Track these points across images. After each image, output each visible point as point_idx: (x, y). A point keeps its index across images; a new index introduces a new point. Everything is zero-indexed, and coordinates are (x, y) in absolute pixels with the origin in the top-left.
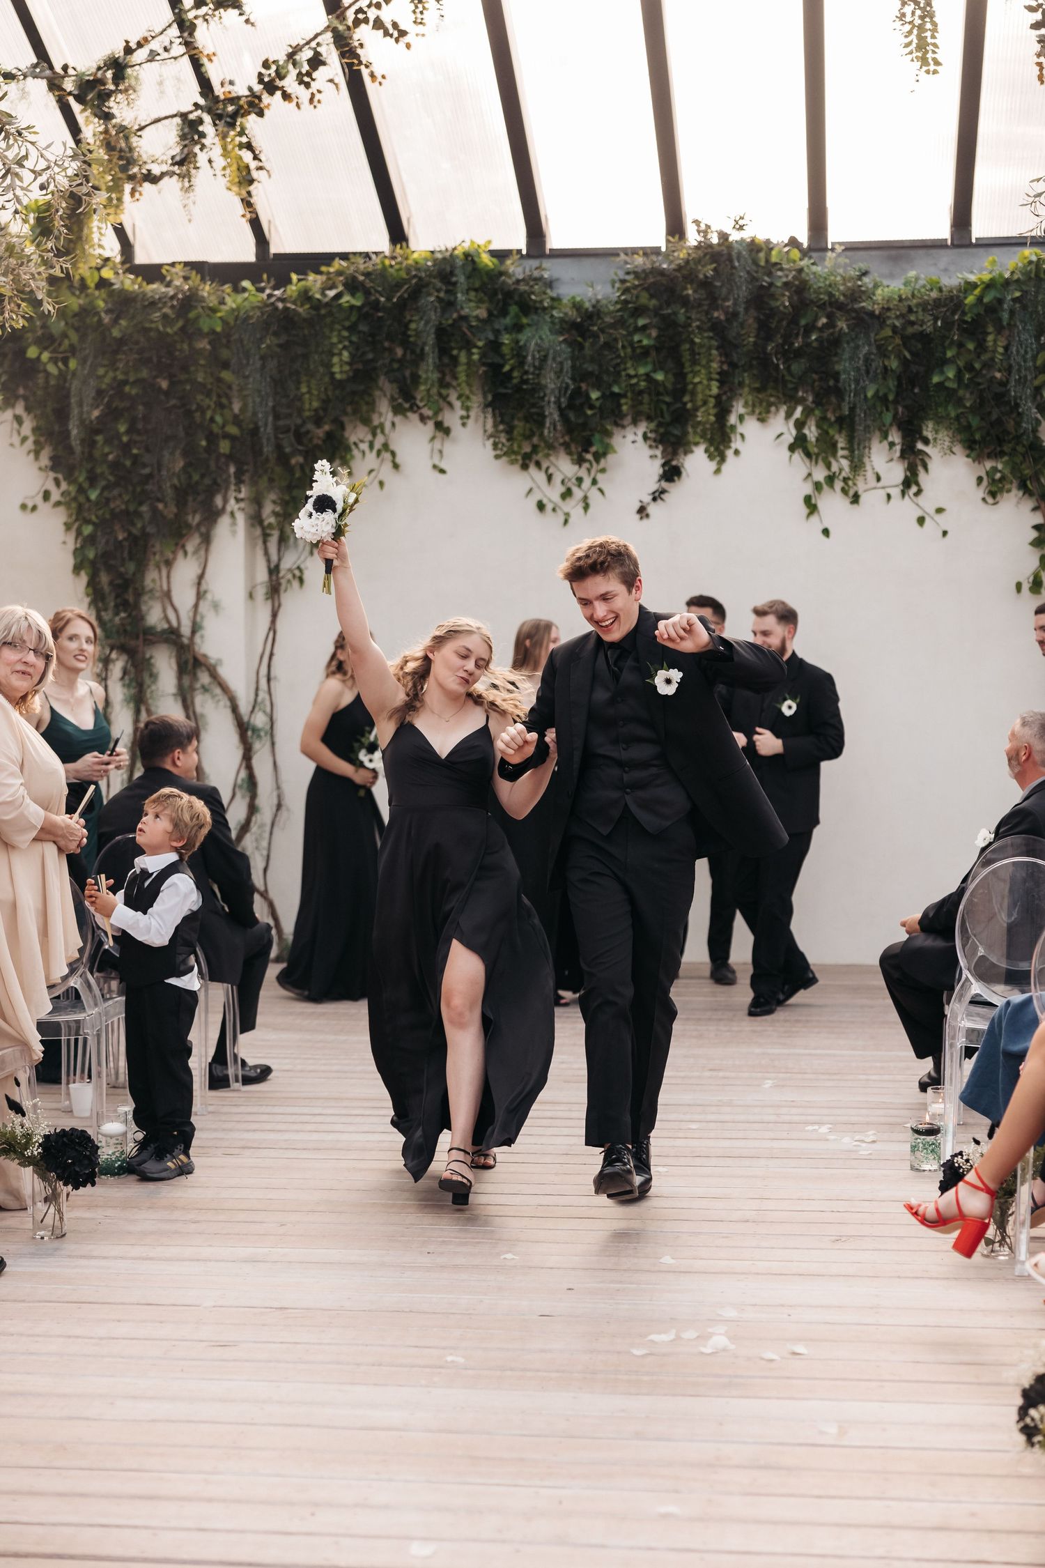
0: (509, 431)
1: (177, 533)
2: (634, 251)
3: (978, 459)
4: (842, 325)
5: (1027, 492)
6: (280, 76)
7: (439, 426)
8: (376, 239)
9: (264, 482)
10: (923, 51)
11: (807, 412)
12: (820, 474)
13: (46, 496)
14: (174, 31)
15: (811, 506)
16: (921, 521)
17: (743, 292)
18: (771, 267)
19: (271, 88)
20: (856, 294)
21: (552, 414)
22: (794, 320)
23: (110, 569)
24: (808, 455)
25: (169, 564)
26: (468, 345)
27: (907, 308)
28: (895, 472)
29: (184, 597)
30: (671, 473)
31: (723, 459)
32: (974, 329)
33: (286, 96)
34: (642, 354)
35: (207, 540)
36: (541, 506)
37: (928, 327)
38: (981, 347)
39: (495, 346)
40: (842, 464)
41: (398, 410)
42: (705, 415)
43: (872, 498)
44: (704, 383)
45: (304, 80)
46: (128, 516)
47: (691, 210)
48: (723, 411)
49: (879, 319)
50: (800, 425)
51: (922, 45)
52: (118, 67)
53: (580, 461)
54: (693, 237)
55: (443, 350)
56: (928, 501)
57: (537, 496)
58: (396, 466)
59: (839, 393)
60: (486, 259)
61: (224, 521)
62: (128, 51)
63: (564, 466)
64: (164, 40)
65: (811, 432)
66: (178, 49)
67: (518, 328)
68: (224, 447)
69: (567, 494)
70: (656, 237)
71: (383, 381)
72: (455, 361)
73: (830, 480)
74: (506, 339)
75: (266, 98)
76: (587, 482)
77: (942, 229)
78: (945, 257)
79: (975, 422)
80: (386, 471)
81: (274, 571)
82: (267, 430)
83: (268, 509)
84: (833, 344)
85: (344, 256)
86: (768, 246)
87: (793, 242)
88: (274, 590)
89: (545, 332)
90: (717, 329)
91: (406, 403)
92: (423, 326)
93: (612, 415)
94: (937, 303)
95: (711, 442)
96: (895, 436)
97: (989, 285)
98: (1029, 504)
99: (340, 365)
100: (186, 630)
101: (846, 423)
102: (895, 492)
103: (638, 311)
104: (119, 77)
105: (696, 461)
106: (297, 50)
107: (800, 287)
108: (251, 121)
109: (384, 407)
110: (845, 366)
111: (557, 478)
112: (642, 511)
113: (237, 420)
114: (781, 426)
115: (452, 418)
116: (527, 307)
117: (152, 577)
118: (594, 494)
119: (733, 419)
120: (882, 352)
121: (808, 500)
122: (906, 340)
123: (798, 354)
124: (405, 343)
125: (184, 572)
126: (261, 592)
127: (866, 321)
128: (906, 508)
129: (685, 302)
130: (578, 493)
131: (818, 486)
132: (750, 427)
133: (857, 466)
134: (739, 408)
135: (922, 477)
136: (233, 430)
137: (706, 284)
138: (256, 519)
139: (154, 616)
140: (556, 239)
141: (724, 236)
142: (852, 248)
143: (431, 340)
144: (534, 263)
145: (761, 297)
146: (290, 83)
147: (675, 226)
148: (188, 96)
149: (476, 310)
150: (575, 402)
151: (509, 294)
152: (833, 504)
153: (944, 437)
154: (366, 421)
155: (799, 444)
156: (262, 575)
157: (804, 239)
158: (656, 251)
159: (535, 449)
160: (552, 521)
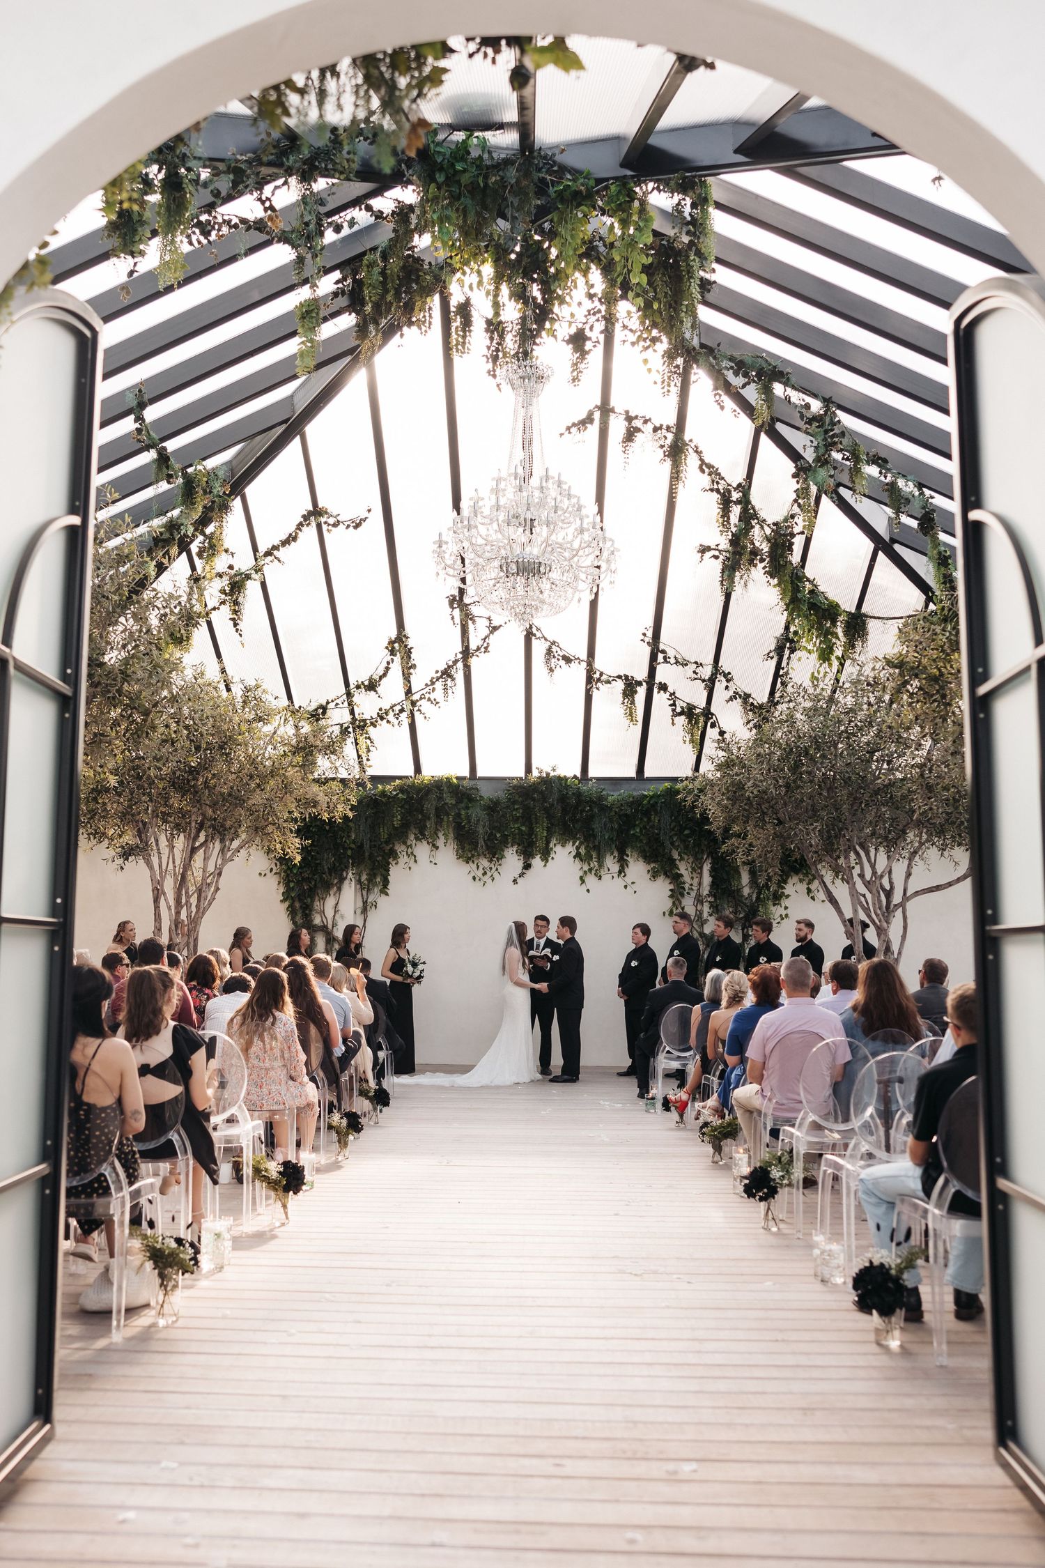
0: (463, 848)
1: (327, 887)
2: (513, 778)
3: (649, 863)
4: (596, 810)
5: (667, 876)
6: (387, 713)
7: (434, 845)
8: (409, 771)
9: (362, 867)
10: (631, 715)
11: (581, 843)
12: (586, 868)
13: (271, 870)
14: (345, 696)
15: (582, 880)
16: (626, 887)
17: (556, 796)
18: (567, 787)
19: (382, 718)
20: (601, 798)
21: (481, 843)
22: (576, 807)
23: (300, 900)
24: (581, 860)
25: (324, 899)
26: (448, 814)
27: (621, 804)
28: (616, 868)
29: (329, 912)
30: (527, 866)
31: (547, 861)
32: (647, 813)
33: (388, 722)
34: (516, 820)
35: (339, 889)
36: (474, 878)
37: (629, 812)
38: (649, 819)
39: (459, 815)
40: (594, 864)
41: (417, 839)
42: (541, 844)
43: (606, 878)
44: (541, 832)
45: (397, 716)
46: (308, 880)
47: (535, 764)
48: (548, 843)
49: (610, 808)
50: (578, 848)
51: (631, 714)
52: (324, 709)
53: (491, 861)
54: (535, 773)
55: (438, 816)
56: (629, 880)
57: (472, 874)
58: (416, 861)
59: (594, 836)
60: (455, 781)
61: (347, 882)
62: (328, 703)
63: (484, 863)
64: (342, 699)
65: (582, 851)
66: (346, 704)
67: (467, 808)
68: (349, 853)
69: (485, 874)
70: (520, 772)
71: (412, 828)
72: (442, 820)
73: (590, 870)
74: (463, 812)
75: (379, 722)
76: (494, 869)
77: (631, 772)
78: (634, 785)
79: (647, 849)
80: (412, 863)
81: (365, 903)
82: (367, 847)
83: (364, 877)
84: (591, 818)
85: (400, 778)
86: (566, 779)
87: (575, 777)
88: (364, 910)
89: (478, 809)
90: (546, 810)
91: (421, 836)
92: (430, 806)
93: (504, 843)
94: (632, 803)
95: (543, 854)
96: (616, 854)
97: (652, 797)
98: (668, 881)
99: (397, 823)
100: (330, 926)
101: (597, 848)
102: (615, 875)
103: (514, 802)
104: (324, 713)
105: (537, 862)
106: (395, 705)
107: (578, 794)
108: (371, 729)
109: (412, 837)
110: (597, 826)
111: (481, 868)
112: (515, 881)
113: (354, 842)
114: (570, 848)
115: (440, 842)
116: (471, 800)
117: (317, 904)
118: (496, 875)
119: (551, 845)
120: (611, 821)
121: (581, 878)
122: (620, 816)
123: (577, 821)
124: (422, 812)
125: (330, 902)
126: (359, 911)
127: (604, 809)
128: (620, 882)
129: (534, 800)
130: (489, 874)
131: (585, 872)
132: (558, 849)
133: (601, 865)
134: (554, 841)
135: (626, 870)
136: (353, 846)
137: (542, 793)
138: (359, 882)
139: (317, 920)
140: (480, 774)
141: (548, 774)
142: (599, 779)
143: (433, 811)
144: (472, 782)
145: (563, 799)
146: (391, 717)
147: (528, 769)
148: (347, 718)
149: (450, 800)
150: (491, 837)
151: (463, 794)
152: (591, 880)
153: (635, 854)
154: (405, 843)
155: (578, 856)
156: (360, 904)
157: (579, 775)
158: (521, 778)
159: (473, 856)
160: (479, 884)
